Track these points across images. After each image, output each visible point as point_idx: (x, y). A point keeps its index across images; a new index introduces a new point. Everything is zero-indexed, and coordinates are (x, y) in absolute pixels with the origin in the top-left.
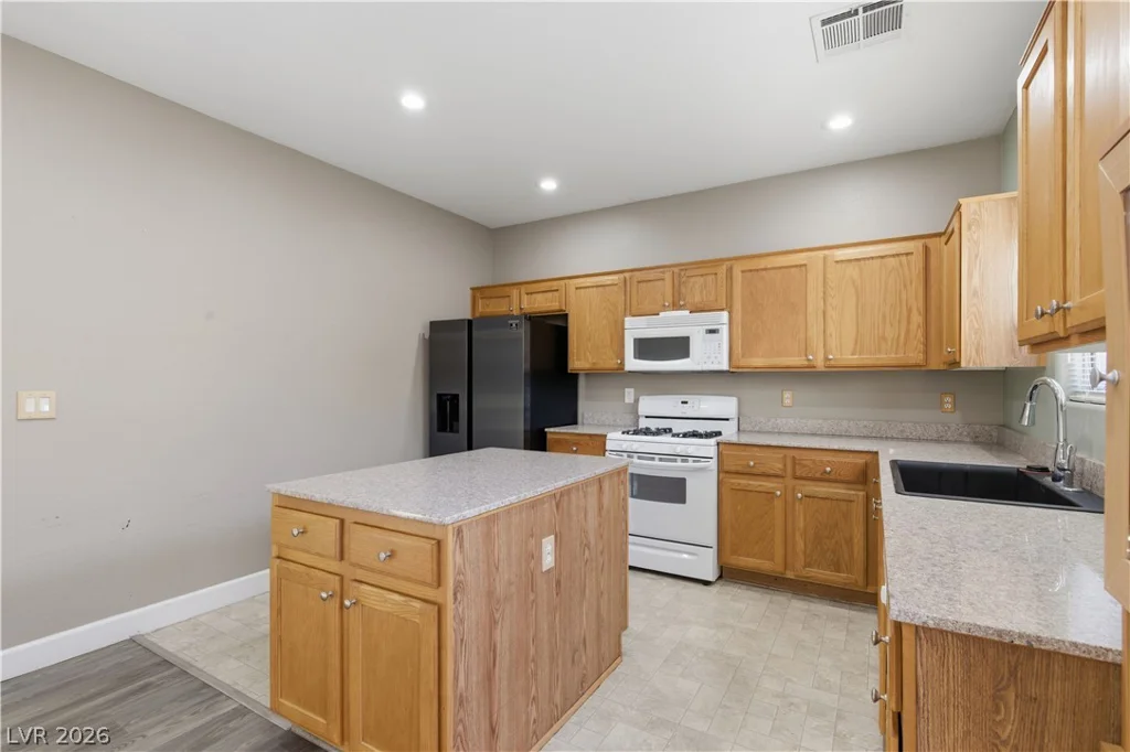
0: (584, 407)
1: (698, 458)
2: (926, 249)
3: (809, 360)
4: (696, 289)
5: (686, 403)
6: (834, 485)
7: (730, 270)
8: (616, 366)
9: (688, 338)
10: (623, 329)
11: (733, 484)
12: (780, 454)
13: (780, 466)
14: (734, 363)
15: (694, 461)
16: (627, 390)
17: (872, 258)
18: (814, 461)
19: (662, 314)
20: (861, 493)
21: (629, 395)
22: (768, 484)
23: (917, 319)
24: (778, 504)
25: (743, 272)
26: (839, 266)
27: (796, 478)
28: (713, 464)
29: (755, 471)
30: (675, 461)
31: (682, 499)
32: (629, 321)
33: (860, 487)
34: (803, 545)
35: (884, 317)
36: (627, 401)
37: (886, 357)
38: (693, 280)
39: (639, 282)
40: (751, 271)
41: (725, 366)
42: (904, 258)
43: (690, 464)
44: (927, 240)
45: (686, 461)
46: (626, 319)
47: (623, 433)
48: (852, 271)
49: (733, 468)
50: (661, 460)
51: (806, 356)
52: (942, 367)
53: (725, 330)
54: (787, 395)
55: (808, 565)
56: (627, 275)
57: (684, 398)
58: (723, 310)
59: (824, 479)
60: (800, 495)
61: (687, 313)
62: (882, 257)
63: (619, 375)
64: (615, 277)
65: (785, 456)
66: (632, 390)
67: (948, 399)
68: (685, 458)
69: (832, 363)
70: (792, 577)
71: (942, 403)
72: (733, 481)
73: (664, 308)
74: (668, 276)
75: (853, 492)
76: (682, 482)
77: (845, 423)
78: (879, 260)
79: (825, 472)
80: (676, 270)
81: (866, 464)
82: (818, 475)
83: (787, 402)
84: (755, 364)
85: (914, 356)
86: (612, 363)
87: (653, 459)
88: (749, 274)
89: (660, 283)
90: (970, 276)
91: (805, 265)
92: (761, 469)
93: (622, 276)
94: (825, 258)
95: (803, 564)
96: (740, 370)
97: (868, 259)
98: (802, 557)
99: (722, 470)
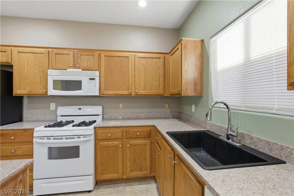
0: (26, 113)
1: (85, 136)
2: (164, 57)
3: (129, 92)
4: (85, 61)
5: (81, 109)
6: (139, 139)
7: (99, 55)
8: (44, 93)
9: (81, 81)
10: (47, 75)
11: (101, 145)
12: (120, 130)
13: (121, 134)
14: (102, 93)
15: (83, 137)
16: (51, 104)
17: (149, 58)
18: (133, 131)
19: (68, 70)
20: (149, 141)
21: (53, 106)
22: (116, 143)
23: (162, 79)
24: (120, 150)
25: (105, 56)
26: (139, 59)
27: (127, 138)
28: (93, 137)
29: (111, 138)
30: (74, 138)
31: (77, 156)
32: (50, 72)
33: (148, 139)
34: (129, 164)
35: (153, 78)
36: (51, 109)
37: (153, 92)
38: (83, 57)
39: (56, 54)
40: (108, 56)
41: (97, 94)
42: (158, 59)
43: (82, 139)
44: (164, 55)
45: (80, 138)
46: (49, 71)
47: (46, 127)
48: (143, 61)
49: (102, 138)
50: (66, 139)
51: (128, 90)
52: (168, 95)
53: (97, 79)
54: (121, 105)
55: (131, 171)
56: (50, 50)
57: (80, 107)
58: (97, 70)
59: (137, 137)
60: (128, 145)
61: (81, 70)
62: (152, 58)
63: (45, 97)
64: (43, 50)
65: (123, 130)
66: (54, 104)
67: (167, 105)
68: (79, 136)
69: (137, 93)
70: (125, 178)
71: (165, 106)
72: (101, 143)
73: (70, 67)
74: (71, 53)
75: (147, 141)
76: (78, 148)
77: (139, 114)
78: (151, 59)
79: (137, 135)
80: (76, 51)
81: (151, 130)
82: (135, 136)
83: (121, 107)
84: (110, 93)
85: (161, 91)
86: (41, 91)
87: (62, 139)
88: (107, 57)
89: (67, 56)
90: (184, 65)
91: (128, 57)
92: (113, 137)
93: (47, 50)
94: (135, 55)
95: (129, 171)
96: (104, 96)
97: (148, 58)
98: (129, 169)
99: (97, 140)
